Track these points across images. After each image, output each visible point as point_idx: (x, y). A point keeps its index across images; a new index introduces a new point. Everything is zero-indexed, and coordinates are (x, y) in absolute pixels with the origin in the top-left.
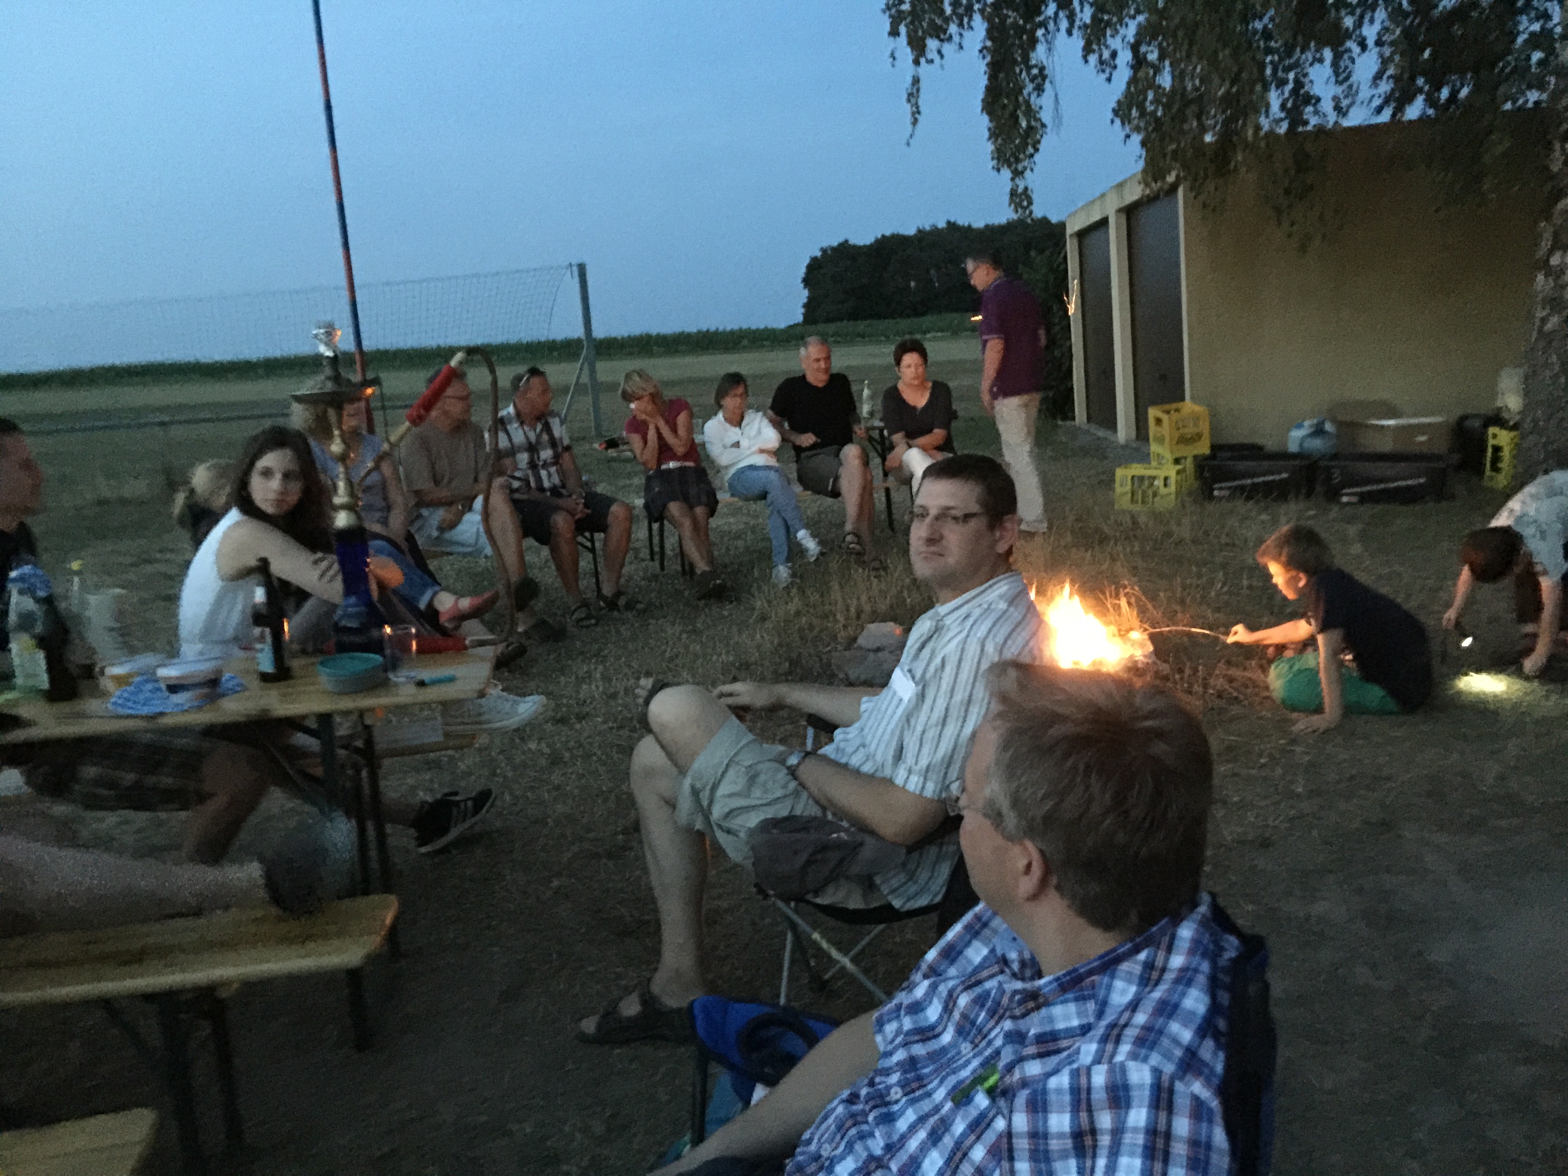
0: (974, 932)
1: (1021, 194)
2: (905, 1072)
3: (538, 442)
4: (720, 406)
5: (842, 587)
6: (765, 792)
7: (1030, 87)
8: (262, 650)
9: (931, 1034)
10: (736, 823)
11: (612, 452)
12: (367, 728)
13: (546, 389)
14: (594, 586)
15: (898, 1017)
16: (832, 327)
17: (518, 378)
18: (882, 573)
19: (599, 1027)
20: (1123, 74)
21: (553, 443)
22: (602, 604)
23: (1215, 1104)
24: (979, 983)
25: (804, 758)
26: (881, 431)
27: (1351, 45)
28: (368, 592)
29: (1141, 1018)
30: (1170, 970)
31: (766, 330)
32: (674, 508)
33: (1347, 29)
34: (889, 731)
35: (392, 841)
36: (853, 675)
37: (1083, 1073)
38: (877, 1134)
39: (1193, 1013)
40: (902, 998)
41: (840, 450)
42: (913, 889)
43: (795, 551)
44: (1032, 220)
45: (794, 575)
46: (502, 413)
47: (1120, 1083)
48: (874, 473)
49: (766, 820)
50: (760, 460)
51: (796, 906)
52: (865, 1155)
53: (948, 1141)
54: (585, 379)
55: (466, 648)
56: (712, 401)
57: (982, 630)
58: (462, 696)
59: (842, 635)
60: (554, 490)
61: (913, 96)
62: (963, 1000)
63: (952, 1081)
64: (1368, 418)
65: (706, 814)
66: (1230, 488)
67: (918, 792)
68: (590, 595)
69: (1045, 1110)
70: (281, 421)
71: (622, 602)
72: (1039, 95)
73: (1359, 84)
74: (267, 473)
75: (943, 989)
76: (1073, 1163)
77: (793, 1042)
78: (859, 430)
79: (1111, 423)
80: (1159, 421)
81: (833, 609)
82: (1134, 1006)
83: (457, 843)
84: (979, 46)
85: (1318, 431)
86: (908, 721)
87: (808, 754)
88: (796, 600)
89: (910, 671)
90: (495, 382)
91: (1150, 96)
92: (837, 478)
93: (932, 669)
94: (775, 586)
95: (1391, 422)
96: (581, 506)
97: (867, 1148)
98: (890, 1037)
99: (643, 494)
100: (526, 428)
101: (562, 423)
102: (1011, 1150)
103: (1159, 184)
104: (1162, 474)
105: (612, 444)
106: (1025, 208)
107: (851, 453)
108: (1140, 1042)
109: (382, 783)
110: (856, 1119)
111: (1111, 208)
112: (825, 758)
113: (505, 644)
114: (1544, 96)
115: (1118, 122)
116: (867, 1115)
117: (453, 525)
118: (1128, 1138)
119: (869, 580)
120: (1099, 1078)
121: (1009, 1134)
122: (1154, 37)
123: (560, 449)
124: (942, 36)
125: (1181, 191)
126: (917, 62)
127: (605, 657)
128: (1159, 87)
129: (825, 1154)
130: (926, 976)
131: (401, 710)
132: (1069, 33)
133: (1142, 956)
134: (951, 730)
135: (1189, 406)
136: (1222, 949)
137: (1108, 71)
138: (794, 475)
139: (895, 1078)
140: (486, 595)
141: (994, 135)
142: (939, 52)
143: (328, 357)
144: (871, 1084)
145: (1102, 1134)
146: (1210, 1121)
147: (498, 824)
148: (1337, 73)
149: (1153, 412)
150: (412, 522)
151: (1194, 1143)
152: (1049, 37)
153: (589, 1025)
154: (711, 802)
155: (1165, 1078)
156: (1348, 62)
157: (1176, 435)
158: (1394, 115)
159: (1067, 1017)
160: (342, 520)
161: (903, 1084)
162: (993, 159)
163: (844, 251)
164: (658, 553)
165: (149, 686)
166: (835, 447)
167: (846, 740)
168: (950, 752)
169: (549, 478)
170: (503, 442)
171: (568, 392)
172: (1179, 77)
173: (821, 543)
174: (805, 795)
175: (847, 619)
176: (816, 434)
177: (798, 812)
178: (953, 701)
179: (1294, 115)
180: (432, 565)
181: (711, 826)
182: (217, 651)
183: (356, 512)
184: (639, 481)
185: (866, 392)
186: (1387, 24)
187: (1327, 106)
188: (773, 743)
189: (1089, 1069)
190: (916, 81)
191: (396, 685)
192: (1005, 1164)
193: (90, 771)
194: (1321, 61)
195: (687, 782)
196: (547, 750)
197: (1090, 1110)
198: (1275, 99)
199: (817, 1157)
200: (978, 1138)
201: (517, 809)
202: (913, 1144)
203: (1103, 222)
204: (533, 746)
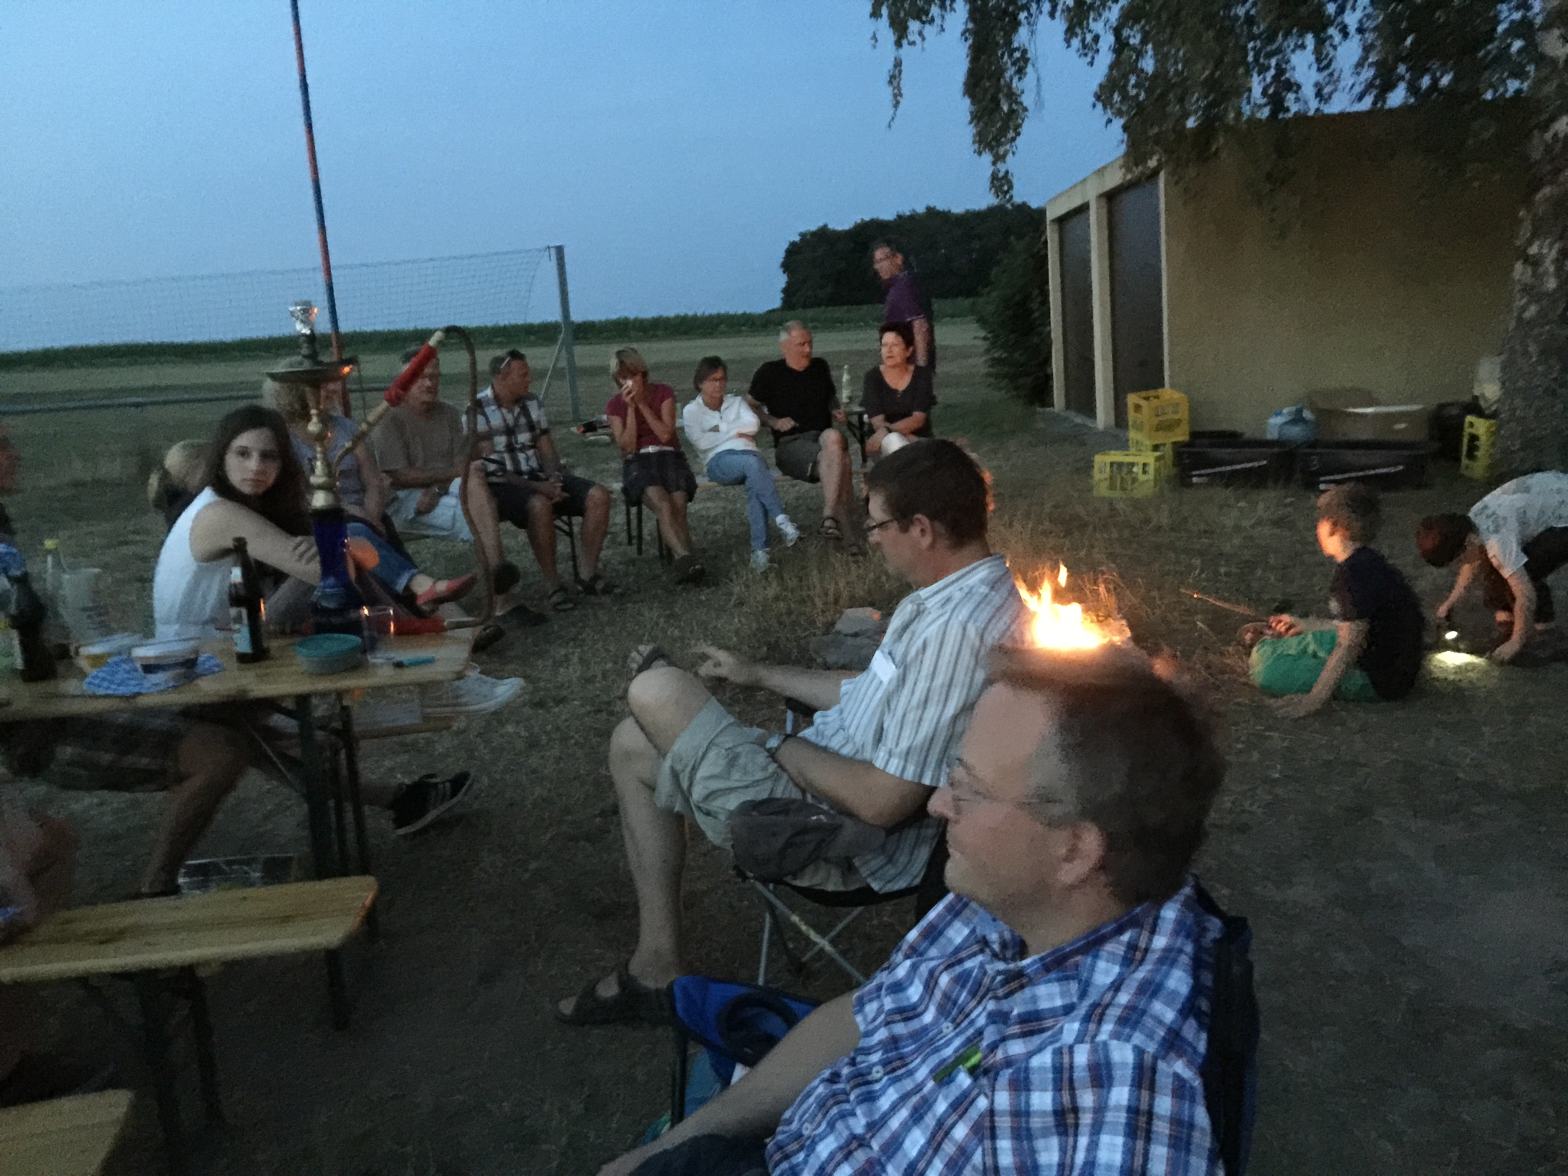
0: (954, 912)
1: (1003, 178)
2: (886, 1052)
3: (516, 424)
4: (698, 390)
5: (820, 572)
6: (745, 773)
7: (1011, 71)
8: (238, 631)
9: (911, 1014)
10: (716, 805)
11: (591, 437)
12: (345, 709)
13: (526, 373)
14: (571, 570)
15: (879, 997)
16: (810, 313)
17: (498, 361)
18: (861, 558)
19: (578, 1008)
20: (1105, 57)
21: (531, 426)
22: (580, 588)
23: (1197, 1083)
24: (960, 961)
25: (784, 741)
26: (860, 415)
27: (1331, 31)
28: (345, 573)
29: (1123, 998)
30: (1154, 951)
31: (744, 315)
32: (653, 492)
33: (1330, 16)
34: (869, 712)
35: (370, 824)
36: (831, 659)
37: (1065, 1051)
38: (859, 1111)
39: (1174, 993)
40: (883, 977)
41: (818, 435)
42: (891, 871)
43: (774, 537)
44: (1013, 205)
45: (771, 561)
46: (480, 395)
47: (1102, 1061)
48: (853, 457)
49: (744, 803)
50: (740, 445)
51: (775, 888)
52: (846, 1134)
53: (930, 1121)
54: (563, 364)
55: (444, 629)
56: (692, 386)
57: (963, 614)
58: (440, 677)
59: (820, 621)
60: (533, 475)
61: (894, 78)
62: (944, 980)
63: (934, 1060)
64: (1347, 407)
65: (686, 797)
66: (1208, 475)
67: (898, 774)
68: (568, 578)
69: (1028, 1090)
70: (255, 402)
71: (600, 585)
72: (1020, 79)
73: (1341, 71)
74: (244, 453)
75: (924, 969)
76: (1054, 1141)
77: (773, 1023)
78: (839, 414)
79: (1089, 409)
80: (1138, 407)
81: (811, 593)
82: (1116, 986)
83: (433, 825)
84: (962, 28)
85: (1297, 419)
86: (888, 703)
87: (788, 737)
88: (774, 584)
89: (890, 654)
90: (473, 364)
91: (1133, 80)
92: (816, 464)
93: (913, 652)
94: (753, 571)
95: (1370, 410)
96: (558, 491)
97: (848, 1127)
98: (870, 1016)
99: (621, 478)
100: (504, 411)
101: (541, 405)
102: (993, 1129)
103: (1140, 168)
104: (1140, 460)
105: (590, 427)
106: (1007, 192)
107: (830, 437)
108: (1122, 1021)
109: (361, 766)
110: (838, 1098)
111: (1091, 194)
112: (806, 741)
113: (482, 627)
114: (1525, 86)
115: (1100, 106)
116: (848, 1094)
117: (431, 506)
118: (1110, 1117)
119: (847, 565)
120: (1082, 1057)
121: (991, 1112)
122: (1137, 21)
123: (538, 432)
124: (924, 18)
125: (1162, 175)
126: (898, 44)
127: (583, 640)
128: (1142, 70)
129: (806, 1133)
130: (907, 957)
131: (378, 691)
132: (1052, 15)
133: (1126, 937)
134: (931, 713)
135: (1168, 393)
136: (1205, 930)
137: (1090, 55)
138: (772, 460)
139: (875, 1057)
140: (465, 578)
141: (976, 117)
142: (920, 34)
143: (305, 335)
144: (853, 1062)
145: (1084, 1112)
146: (1193, 1101)
147: (476, 806)
148: (1318, 60)
149: (1132, 399)
150: (388, 505)
151: (1176, 1121)
152: (1032, 20)
153: (567, 1007)
154: (691, 785)
155: (1148, 1059)
156: (1330, 49)
157: (1156, 421)
158: (1375, 103)
159: (1051, 997)
160: (319, 500)
161: (885, 1063)
162: (974, 142)
163: (823, 236)
164: (635, 538)
165: (126, 667)
166: (814, 432)
167: (824, 724)
168: (930, 735)
169: (527, 461)
170: (481, 426)
171: (545, 376)
172: (1161, 59)
173: (799, 528)
174: (785, 777)
175: (825, 604)
176: (794, 419)
177: (778, 794)
178: (934, 684)
179: (1277, 103)
180: (411, 548)
181: (691, 809)
182: (193, 631)
183: (334, 493)
184: (616, 465)
185: (846, 378)
186: (1370, 10)
187: (1308, 91)
188: (751, 726)
189: (1071, 1048)
190: (898, 64)
191: (374, 665)
192: (987, 1143)
193: (66, 752)
194: (1303, 47)
195: (667, 763)
196: (523, 733)
197: (1072, 1089)
198: (1257, 85)
199: (798, 1136)
200: (961, 1117)
201: (495, 793)
202: (895, 1123)
203: (1083, 209)
204: (510, 728)
